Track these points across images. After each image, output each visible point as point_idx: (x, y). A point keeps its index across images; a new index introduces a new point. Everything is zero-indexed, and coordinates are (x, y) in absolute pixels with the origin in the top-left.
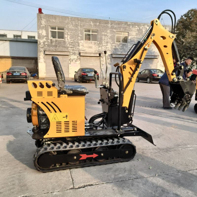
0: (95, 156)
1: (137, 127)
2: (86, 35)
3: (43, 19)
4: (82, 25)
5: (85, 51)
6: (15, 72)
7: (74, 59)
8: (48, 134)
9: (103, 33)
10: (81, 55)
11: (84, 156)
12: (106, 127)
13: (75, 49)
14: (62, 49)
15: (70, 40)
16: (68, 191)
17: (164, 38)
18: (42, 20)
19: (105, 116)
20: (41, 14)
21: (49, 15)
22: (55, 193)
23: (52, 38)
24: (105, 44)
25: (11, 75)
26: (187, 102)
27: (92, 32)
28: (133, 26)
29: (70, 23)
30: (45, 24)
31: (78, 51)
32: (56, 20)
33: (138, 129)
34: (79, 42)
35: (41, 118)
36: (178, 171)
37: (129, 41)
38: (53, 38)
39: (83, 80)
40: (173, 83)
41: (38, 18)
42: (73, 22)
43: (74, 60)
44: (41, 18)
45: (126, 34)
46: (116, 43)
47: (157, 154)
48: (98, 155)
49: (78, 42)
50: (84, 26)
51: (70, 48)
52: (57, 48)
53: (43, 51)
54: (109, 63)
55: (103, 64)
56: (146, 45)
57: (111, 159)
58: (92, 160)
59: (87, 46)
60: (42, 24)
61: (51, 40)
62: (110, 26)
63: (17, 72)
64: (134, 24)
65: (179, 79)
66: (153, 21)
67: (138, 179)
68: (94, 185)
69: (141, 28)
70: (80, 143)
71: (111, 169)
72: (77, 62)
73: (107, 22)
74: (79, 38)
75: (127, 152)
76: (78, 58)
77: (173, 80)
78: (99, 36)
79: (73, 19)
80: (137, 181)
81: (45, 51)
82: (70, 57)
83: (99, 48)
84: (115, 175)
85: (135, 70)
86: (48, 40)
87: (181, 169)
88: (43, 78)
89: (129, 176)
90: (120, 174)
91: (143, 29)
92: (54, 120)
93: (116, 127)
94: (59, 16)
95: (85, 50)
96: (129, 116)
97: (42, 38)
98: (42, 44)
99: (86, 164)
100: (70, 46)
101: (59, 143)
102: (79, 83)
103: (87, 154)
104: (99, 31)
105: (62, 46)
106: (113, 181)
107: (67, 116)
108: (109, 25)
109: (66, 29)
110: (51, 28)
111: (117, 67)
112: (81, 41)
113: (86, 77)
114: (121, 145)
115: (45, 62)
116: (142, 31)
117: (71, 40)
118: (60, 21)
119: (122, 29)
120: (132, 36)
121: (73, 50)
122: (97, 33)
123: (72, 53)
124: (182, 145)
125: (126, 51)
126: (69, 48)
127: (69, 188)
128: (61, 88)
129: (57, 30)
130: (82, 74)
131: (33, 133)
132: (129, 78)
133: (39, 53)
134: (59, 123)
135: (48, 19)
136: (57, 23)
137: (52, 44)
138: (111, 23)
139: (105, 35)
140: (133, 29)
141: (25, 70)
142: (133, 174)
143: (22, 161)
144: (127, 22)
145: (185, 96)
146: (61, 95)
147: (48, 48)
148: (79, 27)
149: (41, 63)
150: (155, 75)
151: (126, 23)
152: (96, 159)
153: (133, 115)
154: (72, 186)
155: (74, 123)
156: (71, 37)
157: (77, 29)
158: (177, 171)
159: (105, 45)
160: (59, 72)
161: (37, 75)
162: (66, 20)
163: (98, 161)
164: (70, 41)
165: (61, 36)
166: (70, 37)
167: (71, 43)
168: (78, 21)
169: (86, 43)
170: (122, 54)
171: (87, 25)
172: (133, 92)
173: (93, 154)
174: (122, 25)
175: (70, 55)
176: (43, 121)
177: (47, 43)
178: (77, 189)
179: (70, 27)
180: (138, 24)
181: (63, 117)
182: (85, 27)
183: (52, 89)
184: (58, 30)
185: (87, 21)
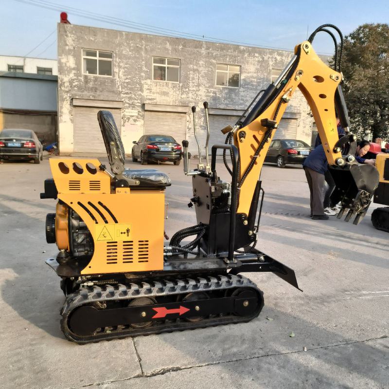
0: (183, 310)
1: (264, 254)
2: (156, 68)
3: (69, 35)
4: (150, 49)
5: (155, 101)
6: (11, 140)
7: (132, 116)
8: (90, 267)
9: (191, 66)
10: (146, 109)
11: (161, 312)
12: (205, 253)
13: (133, 96)
14: (107, 96)
15: (125, 77)
16: (132, 381)
17: (319, 79)
18: (67, 36)
19: (204, 232)
20: (66, 25)
21: (82, 26)
22: (105, 386)
23: (87, 74)
24: (194, 89)
25: (2, 147)
26: (362, 205)
27: (168, 64)
28: (250, 54)
29: (125, 44)
30: (74, 45)
31: (139, 101)
32: (96, 37)
33: (267, 258)
34: (143, 82)
35: (75, 234)
36: (347, 342)
37: (242, 82)
38: (89, 73)
39: (150, 159)
40: (337, 169)
41: (59, 31)
42: (130, 43)
43: (131, 119)
44: (66, 32)
45: (236, 70)
46: (216, 86)
47: (304, 308)
48: (189, 310)
49: (141, 83)
50: (152, 50)
51: (124, 94)
52: (98, 93)
53: (68, 98)
54: (201, 126)
55: (190, 127)
56: (285, 92)
57: (214, 317)
58: (176, 319)
59: (158, 91)
60: (67, 45)
61: (86, 77)
62: (205, 53)
63: (14, 141)
64: (253, 51)
65: (347, 160)
66: (300, 46)
67: (269, 357)
68: (184, 369)
69: (266, 58)
70: (153, 285)
71: (214, 337)
72: (137, 123)
73: (198, 44)
74: (143, 74)
75: (246, 303)
76: (141, 113)
77: (336, 161)
78: (182, 72)
79: (130, 36)
80: (267, 360)
81: (72, 99)
82: (123, 112)
83: (181, 95)
84: (224, 350)
85: (263, 141)
86: (80, 78)
87: (352, 337)
88: (67, 153)
89: (253, 351)
90: (232, 347)
91: (270, 60)
92: (102, 238)
93: (225, 254)
94: (103, 29)
95: (153, 99)
96: (251, 233)
97: (66, 72)
98: (67, 84)
99: (165, 328)
100: (123, 90)
101: (112, 285)
102: (143, 164)
103: (168, 308)
104: (183, 62)
105: (107, 91)
106: (221, 362)
107: (128, 231)
108: (203, 51)
109: (116, 55)
110: (85, 53)
111: (227, 134)
112: (146, 81)
113: (156, 152)
114: (235, 288)
115: (72, 121)
116: (268, 64)
117: (127, 79)
118: (104, 40)
119: (228, 59)
120: (249, 73)
121: (130, 98)
122: (179, 66)
123: (128, 105)
124: (352, 290)
125: (234, 102)
126: (122, 95)
127: (133, 376)
128: (116, 174)
129: (97, 58)
130: (148, 147)
131: (58, 264)
132: (251, 156)
133: (60, 103)
134: (112, 245)
135: (80, 34)
136: (98, 43)
137: (87, 86)
138: (207, 47)
139: (194, 70)
140: (251, 60)
141: (31, 138)
142: (259, 347)
143: (35, 321)
144: (238, 46)
145: (359, 193)
146: (117, 189)
147: (80, 93)
148: (143, 53)
149: (65, 122)
150: (292, 151)
151: (236, 47)
152: (184, 318)
153: (258, 229)
154: (139, 372)
155: (144, 244)
156: (127, 73)
157: (138, 56)
158: (343, 342)
159: (194, 91)
160: (113, 143)
161: (55, 147)
162: (117, 38)
163: (189, 321)
164: (124, 80)
165: (106, 69)
166: (125, 72)
167: (126, 85)
168: (141, 41)
169: (156, 86)
170: (227, 108)
171: (159, 49)
172: (259, 183)
173: (179, 308)
174: (228, 51)
175: (123, 108)
176: (80, 241)
177: (76, 83)
178: (148, 376)
179: (124, 52)
180: (260, 50)
181: (122, 233)
182: (154, 54)
183: (98, 176)
184: (100, 57)
185: (159, 41)
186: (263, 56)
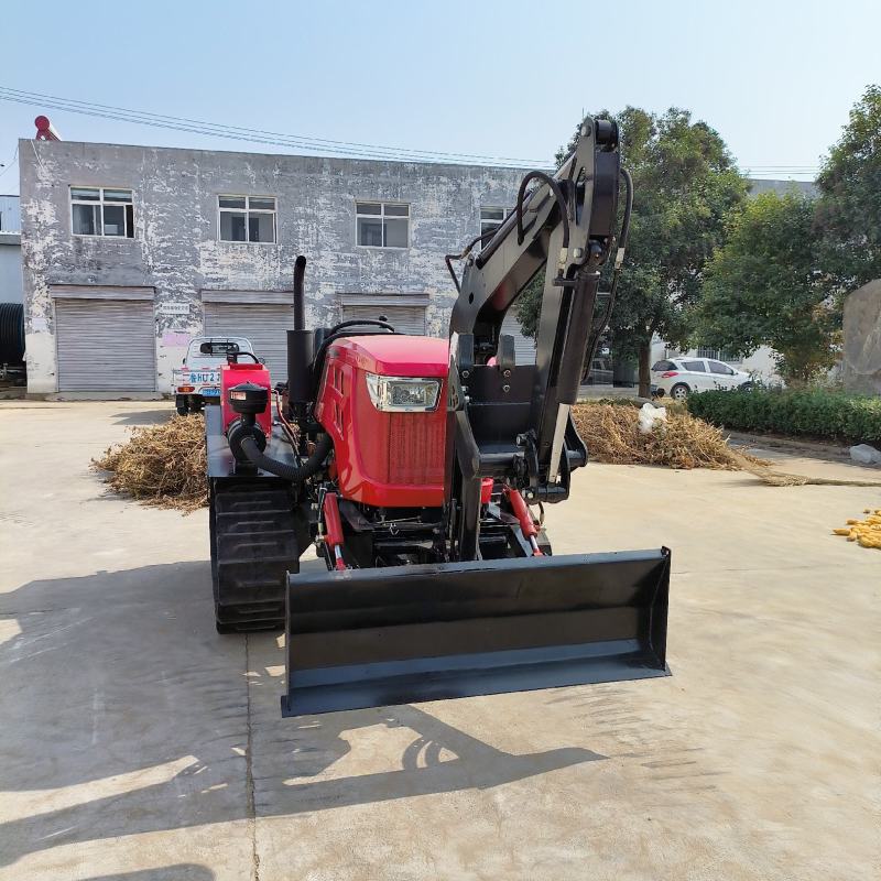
2: (225, 217)
3: (42, 161)
4: (209, 179)
7: (178, 316)
9: (301, 209)
10: (204, 299)
13: (178, 275)
14: (123, 277)
15: (160, 238)
18: (38, 163)
23: (80, 234)
24: (310, 254)
27: (250, 208)
28: (428, 178)
29: (158, 171)
30: (53, 180)
31: (191, 285)
32: (97, 162)
34: (197, 247)
37: (413, 237)
38: (84, 233)
41: (23, 156)
42: (169, 169)
43: (176, 322)
44: (35, 155)
46: (357, 246)
49: (194, 248)
51: (159, 271)
52: (104, 271)
53: (42, 284)
59: (231, 262)
60: (38, 180)
61: (78, 241)
62: (329, 182)
72: (188, 329)
74: (197, 230)
76: (195, 310)
78: (281, 222)
79: (169, 156)
81: (50, 286)
82: (158, 308)
83: (282, 268)
86: (65, 243)
88: (43, 395)
94: (111, 145)
95: (221, 280)
97: (39, 235)
98: (39, 257)
100: (157, 264)
104: (281, 201)
105: (122, 267)
108: (326, 177)
109: (140, 195)
115: (52, 329)
116: (471, 197)
117: (163, 241)
118: (114, 166)
121: (171, 280)
122: (274, 211)
123: (167, 293)
125: (399, 280)
126: (155, 274)
129: (102, 203)
136: (100, 175)
137: (80, 258)
138: (333, 168)
139: (308, 218)
140: (432, 190)
144: (402, 163)
147: (66, 273)
148: (196, 188)
149: (38, 331)
151: (398, 168)
156: (163, 229)
157: (185, 194)
162: (140, 160)
164: (156, 245)
166: (159, 227)
167: (162, 254)
168: (189, 165)
169: (227, 252)
171: (229, 178)
174: (379, 176)
177: (59, 254)
179: (155, 189)
180: (452, 168)
184: (106, 200)
185: (230, 163)
186: (459, 181)
